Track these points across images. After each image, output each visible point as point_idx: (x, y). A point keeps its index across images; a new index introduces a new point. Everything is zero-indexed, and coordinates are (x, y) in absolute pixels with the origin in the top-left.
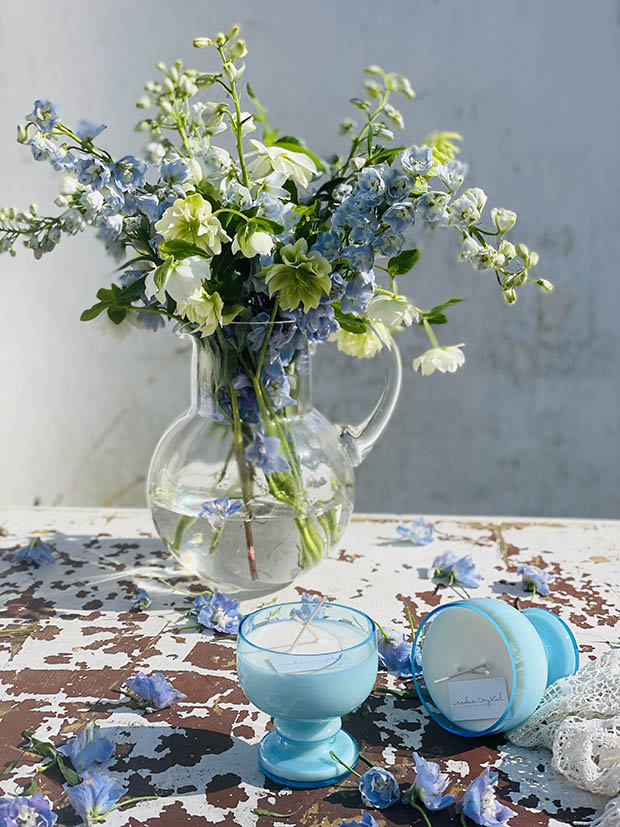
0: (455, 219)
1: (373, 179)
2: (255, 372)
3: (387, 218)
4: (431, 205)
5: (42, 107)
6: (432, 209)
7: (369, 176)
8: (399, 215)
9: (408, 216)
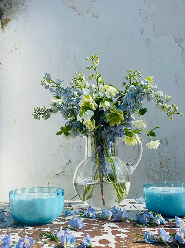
0: (155, 97)
1: (133, 88)
2: (104, 145)
3: (137, 98)
4: (149, 94)
5: (47, 75)
6: (149, 95)
7: (132, 88)
8: (140, 96)
9: (143, 97)
